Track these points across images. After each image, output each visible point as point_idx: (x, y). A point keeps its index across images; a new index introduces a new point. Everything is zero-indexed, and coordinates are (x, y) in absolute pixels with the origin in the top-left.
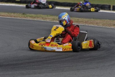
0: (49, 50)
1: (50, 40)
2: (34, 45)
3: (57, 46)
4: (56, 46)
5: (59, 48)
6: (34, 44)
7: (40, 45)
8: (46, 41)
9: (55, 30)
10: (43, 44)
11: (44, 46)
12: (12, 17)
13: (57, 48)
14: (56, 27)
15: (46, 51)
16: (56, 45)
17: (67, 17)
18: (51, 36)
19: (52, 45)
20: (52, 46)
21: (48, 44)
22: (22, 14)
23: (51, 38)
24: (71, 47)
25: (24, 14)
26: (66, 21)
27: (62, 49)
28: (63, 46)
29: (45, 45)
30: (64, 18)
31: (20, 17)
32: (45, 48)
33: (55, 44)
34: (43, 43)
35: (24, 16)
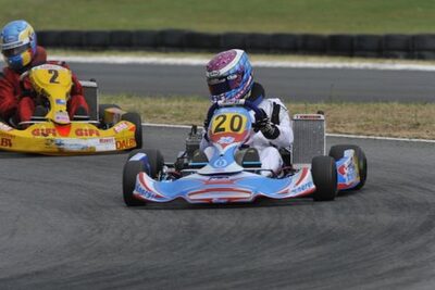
0: (75, 149)
2: (12, 136)
3: (98, 134)
4: (94, 135)
5: (106, 141)
6: (13, 133)
7: (36, 132)
10: (48, 130)
11: (51, 136)
13: (101, 141)
14: (50, 72)
15: (62, 153)
19: (79, 133)
20: (82, 134)
21: (62, 128)
29: (54, 134)
32: (60, 144)
34: (44, 127)
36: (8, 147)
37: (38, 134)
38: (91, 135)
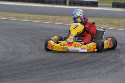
0: (73, 51)
1: (72, 40)
2: (53, 46)
3: (81, 46)
4: (80, 47)
5: (83, 49)
6: (54, 45)
7: (61, 45)
8: (68, 41)
10: (65, 44)
11: (65, 46)
15: (68, 52)
16: (79, 45)
17: (81, 14)
18: (72, 35)
19: (75, 46)
21: (70, 44)
23: (73, 37)
24: (95, 46)
28: (87, 46)
29: (67, 46)
32: (68, 49)
33: (78, 44)
34: (64, 43)
36: (52, 49)
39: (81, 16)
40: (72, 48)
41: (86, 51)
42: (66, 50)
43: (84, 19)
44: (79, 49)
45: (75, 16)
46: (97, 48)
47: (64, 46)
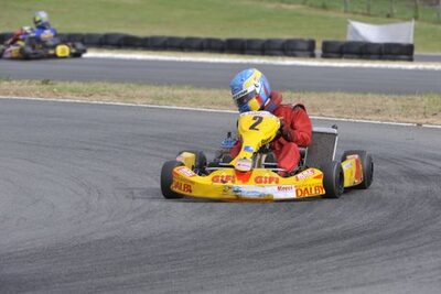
0: (252, 196)
1: (250, 164)
2: (192, 182)
3: (277, 182)
4: (273, 183)
5: (285, 189)
6: (192, 179)
7: (215, 179)
8: (237, 168)
9: (252, 127)
10: (228, 177)
11: (229, 183)
12: (8, 94)
13: (279, 188)
14: (255, 118)
15: (239, 199)
16: (271, 180)
17: (259, 84)
18: (247, 148)
19: (259, 180)
20: (261, 182)
21: (243, 175)
22: (39, 82)
23: (251, 155)
24: (321, 181)
25: (46, 82)
26: (258, 98)
27: (294, 189)
28: (297, 180)
29: (233, 182)
30: (250, 90)
31: (38, 95)
32: (237, 191)
33: (267, 175)
34: (224, 174)
35: (48, 90)
36: (188, 193)
37: (217, 181)
38: (270, 182)
39: (258, 90)
40: (249, 189)
41: (292, 195)
42: (231, 195)
43: (270, 97)
44: (272, 190)
45: (239, 94)
46: (326, 184)
47: (224, 182)
